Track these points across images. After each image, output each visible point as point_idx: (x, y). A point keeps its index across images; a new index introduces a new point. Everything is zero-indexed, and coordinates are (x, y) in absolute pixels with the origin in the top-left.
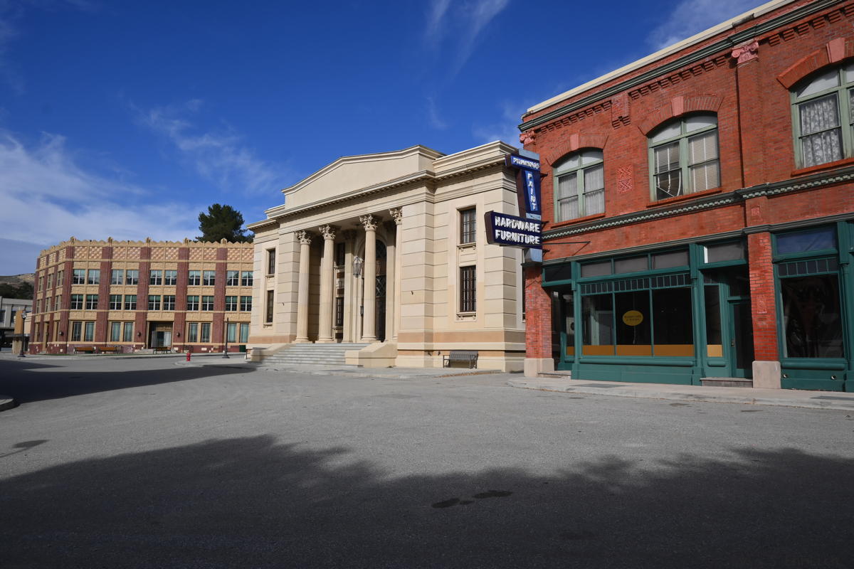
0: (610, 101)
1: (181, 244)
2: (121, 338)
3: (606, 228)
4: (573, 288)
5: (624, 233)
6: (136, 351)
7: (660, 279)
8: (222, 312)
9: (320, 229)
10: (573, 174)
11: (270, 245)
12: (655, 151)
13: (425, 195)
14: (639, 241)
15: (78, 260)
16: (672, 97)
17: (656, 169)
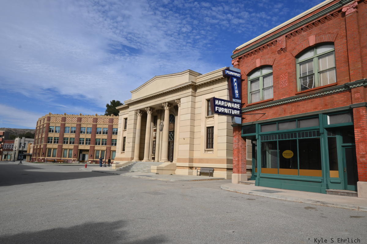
0: (276, 41)
1: (94, 116)
2: (67, 156)
3: (273, 106)
4: (257, 137)
5: (283, 108)
6: (73, 162)
7: (303, 133)
8: (110, 146)
9: (145, 109)
10: (257, 79)
11: (125, 116)
12: (300, 65)
13: (191, 93)
14: (291, 113)
15: (52, 122)
16: (309, 36)
17: (300, 74)
